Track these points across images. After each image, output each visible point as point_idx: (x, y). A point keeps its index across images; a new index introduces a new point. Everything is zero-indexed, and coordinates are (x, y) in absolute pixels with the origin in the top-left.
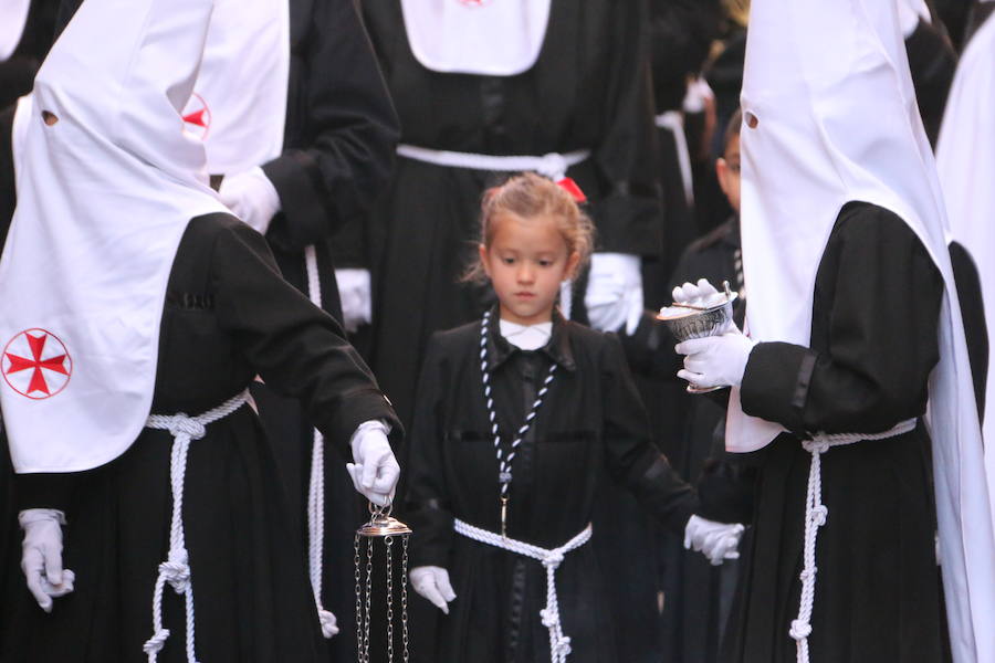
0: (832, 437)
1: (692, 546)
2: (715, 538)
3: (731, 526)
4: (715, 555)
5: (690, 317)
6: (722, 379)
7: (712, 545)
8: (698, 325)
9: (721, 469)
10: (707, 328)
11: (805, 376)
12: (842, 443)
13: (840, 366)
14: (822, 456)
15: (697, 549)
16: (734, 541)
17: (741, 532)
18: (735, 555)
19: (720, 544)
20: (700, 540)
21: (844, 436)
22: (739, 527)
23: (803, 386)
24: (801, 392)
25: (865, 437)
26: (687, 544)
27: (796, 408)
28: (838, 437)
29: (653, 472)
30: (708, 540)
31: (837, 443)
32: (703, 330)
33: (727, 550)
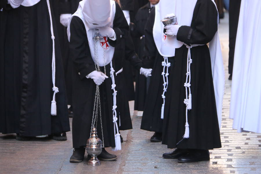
0: (192, 45)
1: (142, 73)
2: (147, 72)
3: (150, 69)
4: (146, 75)
5: (167, 21)
6: (174, 34)
7: (146, 73)
8: (169, 22)
9: (147, 57)
10: (171, 23)
11: (190, 33)
12: (195, 46)
13: (198, 31)
14: (191, 49)
15: (143, 74)
16: (150, 72)
17: (152, 71)
18: (151, 75)
19: (147, 73)
20: (143, 72)
21: (195, 45)
22: (151, 69)
23: (190, 35)
24: (190, 36)
25: (200, 45)
26: (141, 73)
27: (188, 39)
28: (194, 45)
29: (134, 57)
30: (145, 73)
31: (194, 46)
32: (170, 23)
33: (149, 74)
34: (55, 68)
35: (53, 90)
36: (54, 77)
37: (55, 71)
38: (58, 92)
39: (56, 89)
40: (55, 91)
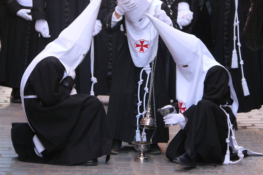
34: (93, 58)
35: (92, 80)
36: (93, 68)
37: (93, 61)
38: (96, 83)
39: (94, 80)
40: (94, 82)
